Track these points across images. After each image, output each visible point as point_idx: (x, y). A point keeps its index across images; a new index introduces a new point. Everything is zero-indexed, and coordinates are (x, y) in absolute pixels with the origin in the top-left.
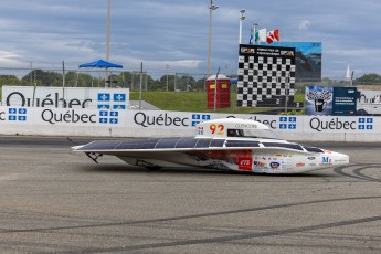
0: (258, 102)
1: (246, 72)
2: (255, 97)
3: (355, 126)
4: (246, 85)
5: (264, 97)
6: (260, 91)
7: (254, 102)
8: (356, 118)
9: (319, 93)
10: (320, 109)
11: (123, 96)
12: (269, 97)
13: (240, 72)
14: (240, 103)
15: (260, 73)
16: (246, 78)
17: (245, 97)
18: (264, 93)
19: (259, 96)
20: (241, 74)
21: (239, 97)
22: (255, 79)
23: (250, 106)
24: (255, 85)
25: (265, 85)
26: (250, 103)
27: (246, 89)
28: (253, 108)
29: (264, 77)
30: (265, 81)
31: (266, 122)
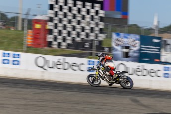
0: (69, 44)
1: (56, 14)
2: (64, 39)
3: (160, 74)
4: (56, 26)
5: (74, 39)
6: (69, 34)
7: (64, 45)
8: (161, 67)
9: (125, 40)
10: (127, 55)
12: (78, 39)
13: (51, 14)
14: (50, 44)
15: (70, 16)
16: (56, 20)
17: (55, 39)
18: (74, 36)
19: (69, 38)
20: (52, 16)
21: (50, 38)
22: (65, 22)
23: (59, 47)
24: (65, 27)
25: (74, 28)
26: (60, 44)
27: (56, 31)
28: (63, 50)
29: (74, 20)
30: (74, 24)
31: (74, 65)
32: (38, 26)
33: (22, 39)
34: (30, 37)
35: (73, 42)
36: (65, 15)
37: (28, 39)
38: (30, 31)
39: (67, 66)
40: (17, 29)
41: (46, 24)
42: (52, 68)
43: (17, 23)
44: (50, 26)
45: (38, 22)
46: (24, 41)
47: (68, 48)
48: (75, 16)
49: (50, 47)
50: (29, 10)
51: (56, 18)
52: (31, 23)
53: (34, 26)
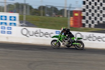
0: (96, 25)
1: (87, 7)
2: (93, 22)
4: (87, 14)
5: (98, 22)
6: (96, 19)
7: (93, 25)
11: (15, 17)
12: (101, 22)
13: (84, 7)
14: (84, 25)
15: (96, 8)
16: (87, 11)
17: (87, 22)
18: (98, 20)
19: (95, 21)
20: (85, 8)
21: (84, 21)
22: (93, 11)
23: (90, 27)
24: (93, 15)
25: (98, 15)
26: (90, 25)
27: (87, 17)
28: (92, 29)
29: (98, 10)
30: (98, 13)
31: (99, 38)
32: (76, 14)
33: (67, 23)
34: (72, 21)
35: (98, 24)
36: (93, 7)
37: (70, 22)
38: (72, 17)
39: (94, 38)
40: (63, 17)
41: (81, 13)
42: (86, 40)
43: (64, 13)
44: (84, 14)
45: (76, 12)
46: (68, 24)
47: (95, 27)
48: (98, 8)
49: (84, 27)
50: (71, 5)
51: (87, 9)
52: (72, 13)
53: (74, 14)
